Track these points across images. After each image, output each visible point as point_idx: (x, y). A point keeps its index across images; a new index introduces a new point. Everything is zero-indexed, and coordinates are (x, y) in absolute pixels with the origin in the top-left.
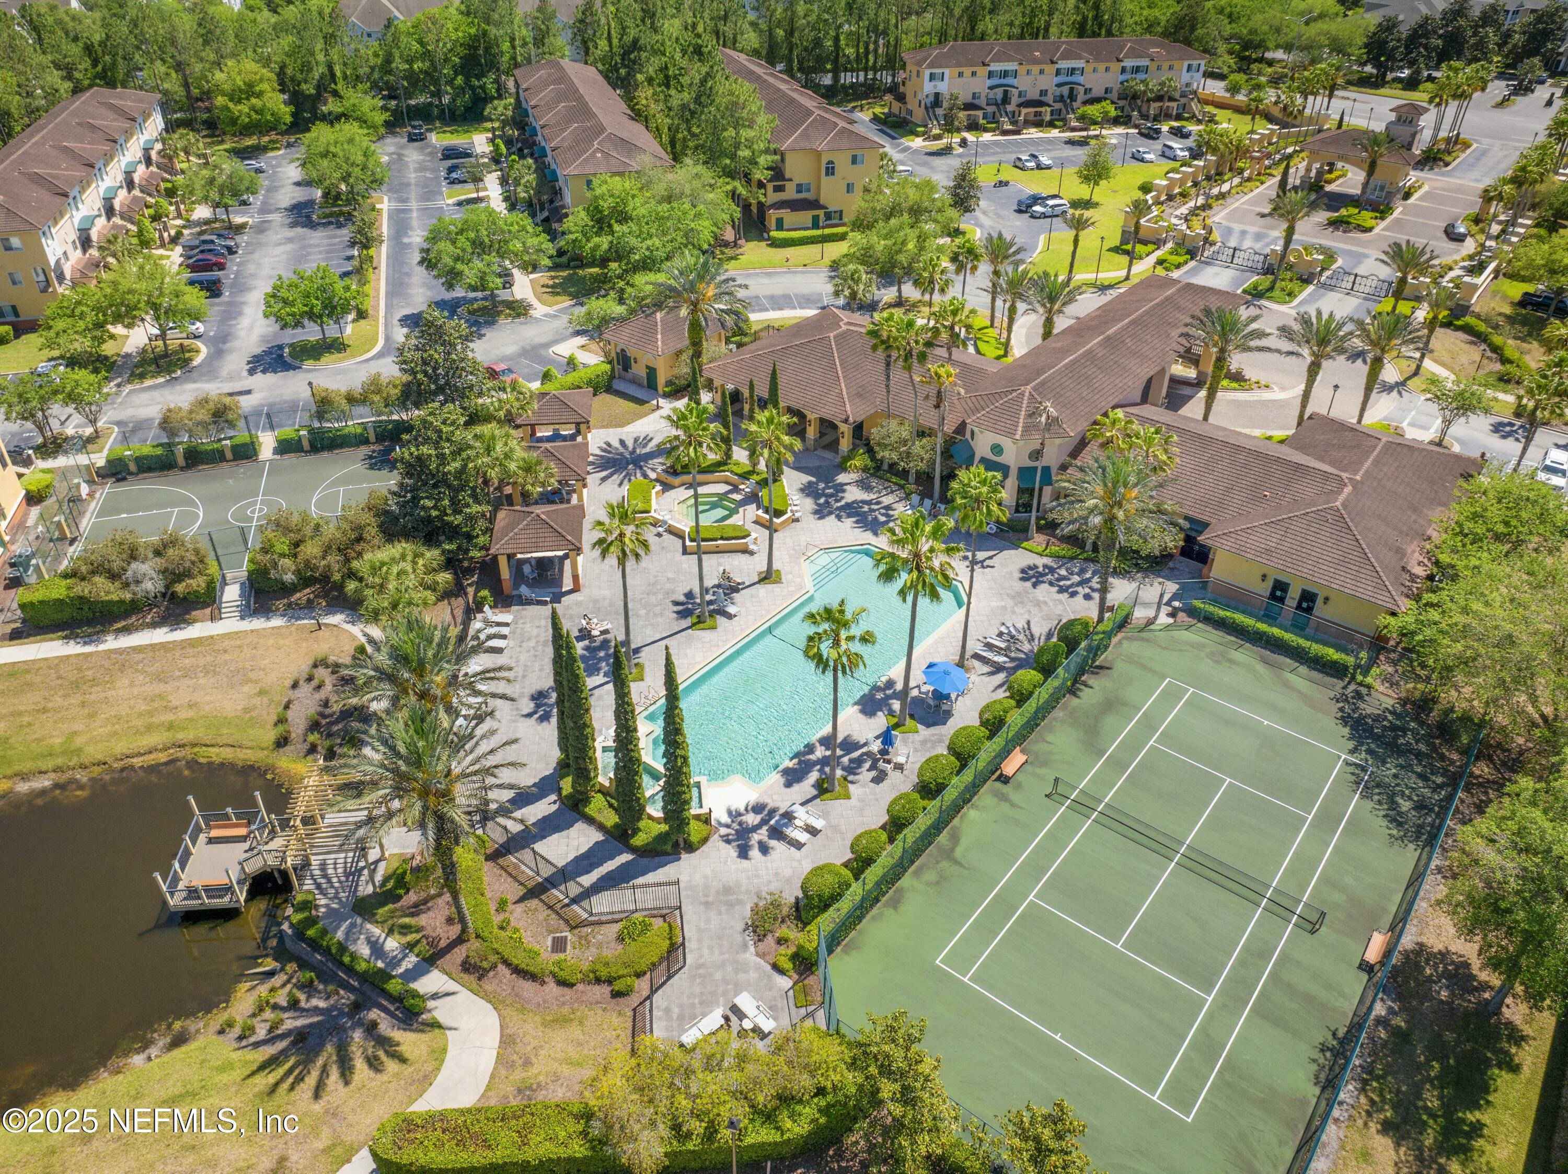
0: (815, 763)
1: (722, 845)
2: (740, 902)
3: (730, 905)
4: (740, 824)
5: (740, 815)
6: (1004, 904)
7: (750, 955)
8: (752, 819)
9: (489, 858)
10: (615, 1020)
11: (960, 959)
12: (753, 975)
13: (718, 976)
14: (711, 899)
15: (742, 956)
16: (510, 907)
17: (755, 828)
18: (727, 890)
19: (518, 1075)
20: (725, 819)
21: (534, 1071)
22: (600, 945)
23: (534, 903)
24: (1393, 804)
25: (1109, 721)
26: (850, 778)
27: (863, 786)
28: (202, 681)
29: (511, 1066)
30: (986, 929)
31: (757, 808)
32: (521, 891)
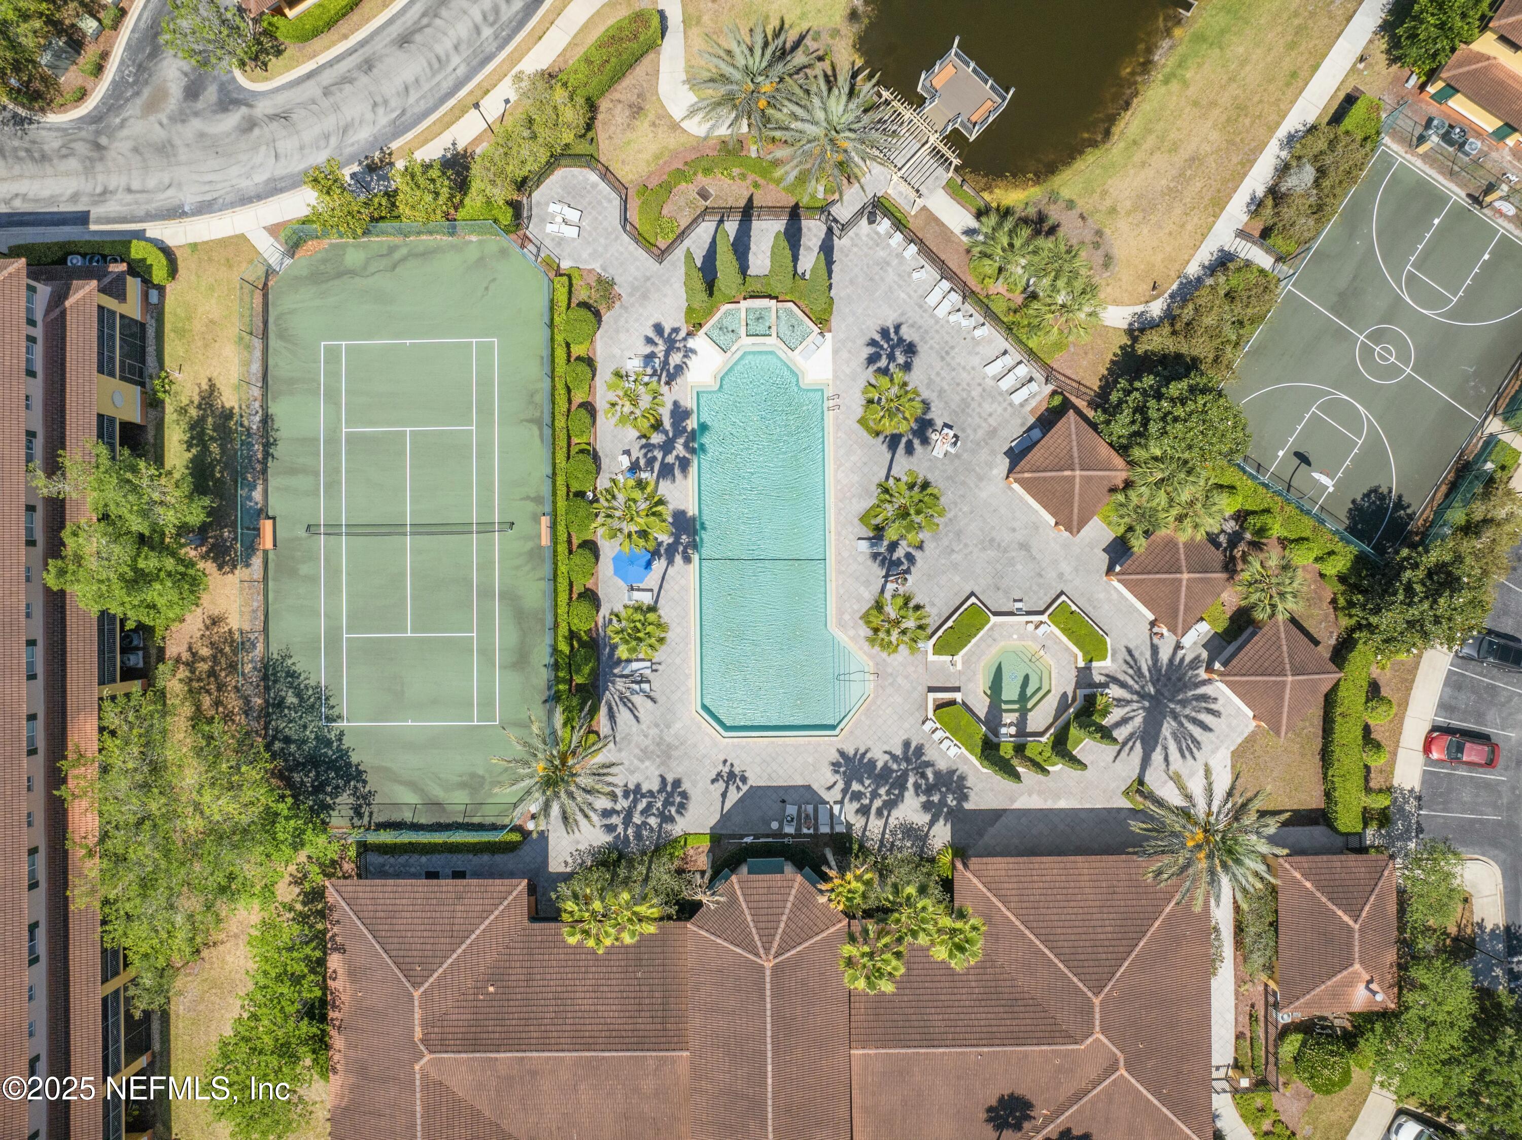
0: (675, 436)
1: (676, 325)
2: (631, 295)
3: (635, 289)
4: (679, 349)
5: (685, 356)
6: (485, 411)
7: (597, 266)
8: (676, 359)
9: (796, 206)
10: (630, 176)
11: (485, 350)
12: (585, 255)
13: (602, 241)
14: (648, 284)
15: (600, 262)
16: (752, 189)
17: (667, 354)
18: (645, 297)
19: (651, 116)
20: (691, 343)
21: (646, 124)
22: (680, 209)
23: (742, 203)
24: (299, 695)
25: (513, 638)
26: (644, 441)
27: (631, 442)
28: (1164, 182)
29: (659, 117)
30: (485, 383)
31: (679, 369)
32: (755, 203)
